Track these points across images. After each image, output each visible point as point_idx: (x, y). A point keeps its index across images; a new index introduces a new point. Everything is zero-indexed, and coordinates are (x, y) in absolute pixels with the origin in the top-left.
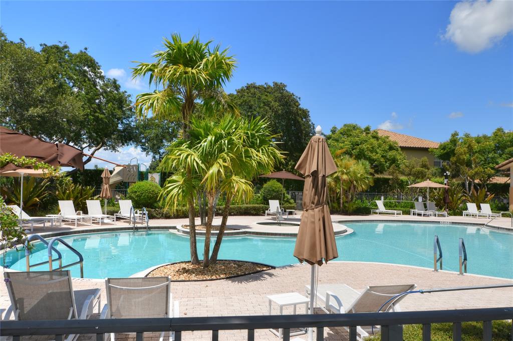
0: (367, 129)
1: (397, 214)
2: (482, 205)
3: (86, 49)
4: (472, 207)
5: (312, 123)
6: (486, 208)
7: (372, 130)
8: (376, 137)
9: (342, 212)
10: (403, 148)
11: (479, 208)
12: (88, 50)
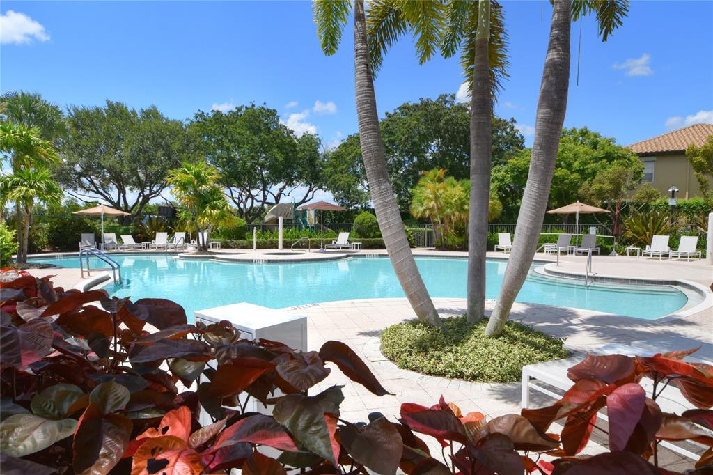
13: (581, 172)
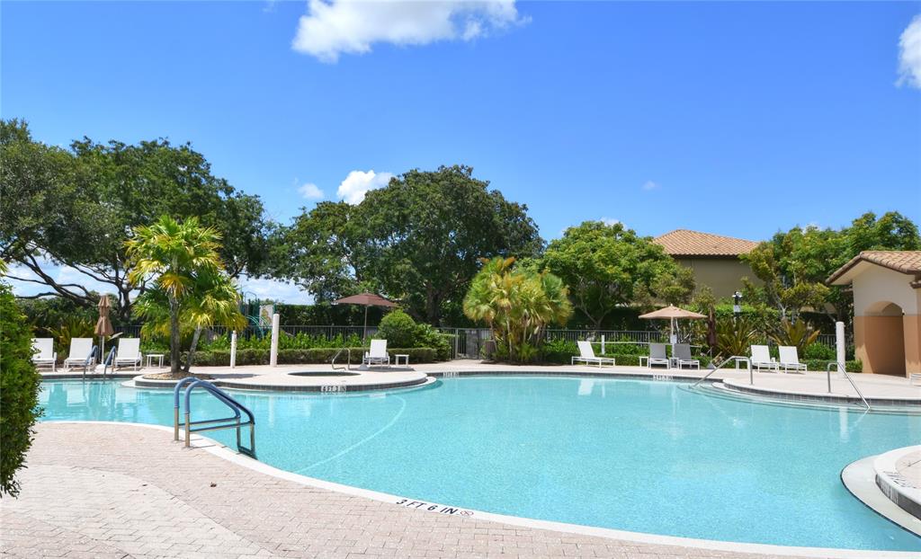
0: (618, 228)
1: (603, 364)
2: (781, 349)
3: (189, 144)
4: (760, 353)
5: (534, 224)
6: (789, 354)
7: (625, 229)
8: (629, 240)
9: (513, 360)
10: (677, 258)
11: (775, 354)
12: (191, 145)
13: (631, 271)
